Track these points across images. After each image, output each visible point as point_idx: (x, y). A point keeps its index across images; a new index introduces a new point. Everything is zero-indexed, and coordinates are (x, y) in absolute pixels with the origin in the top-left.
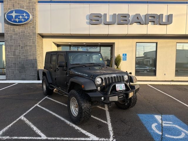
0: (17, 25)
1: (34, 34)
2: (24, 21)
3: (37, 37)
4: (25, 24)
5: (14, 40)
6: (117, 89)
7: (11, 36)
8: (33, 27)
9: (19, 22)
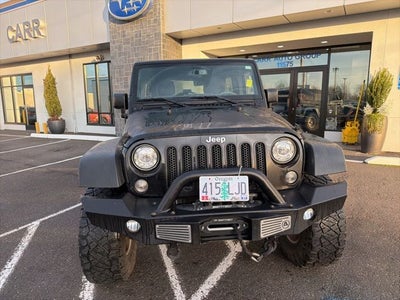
0: (128, 21)
1: (157, 35)
2: (138, 10)
3: (164, 41)
4: (141, 16)
5: (125, 54)
6: (201, 194)
7: (120, 48)
8: (155, 20)
9: (130, 13)
